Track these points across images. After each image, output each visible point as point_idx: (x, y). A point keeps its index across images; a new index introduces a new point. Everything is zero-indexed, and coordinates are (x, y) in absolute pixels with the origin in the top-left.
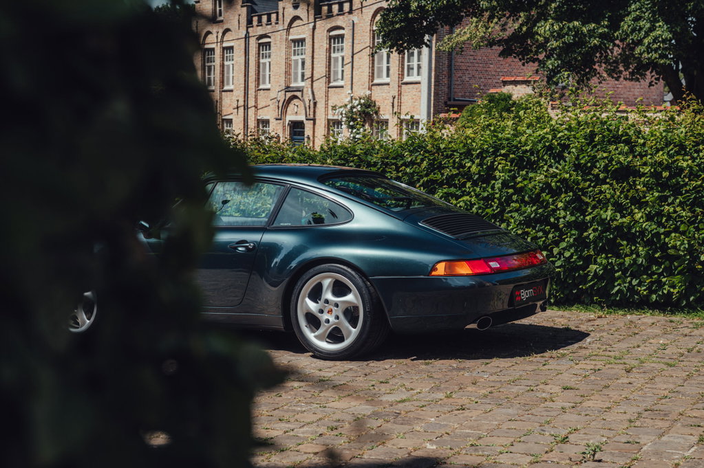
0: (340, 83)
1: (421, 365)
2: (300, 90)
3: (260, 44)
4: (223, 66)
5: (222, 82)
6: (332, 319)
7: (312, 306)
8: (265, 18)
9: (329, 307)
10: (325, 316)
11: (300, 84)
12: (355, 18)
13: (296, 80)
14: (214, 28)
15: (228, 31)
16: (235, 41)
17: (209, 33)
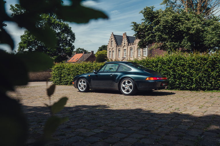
0: (132, 56)
1: (144, 96)
2: (125, 58)
3: (118, 50)
5: (112, 56)
6: (127, 88)
7: (124, 86)
8: (119, 46)
9: (127, 86)
10: (126, 87)
11: (125, 57)
12: (134, 45)
14: (111, 48)
15: (113, 48)
16: (114, 50)
17: (110, 48)
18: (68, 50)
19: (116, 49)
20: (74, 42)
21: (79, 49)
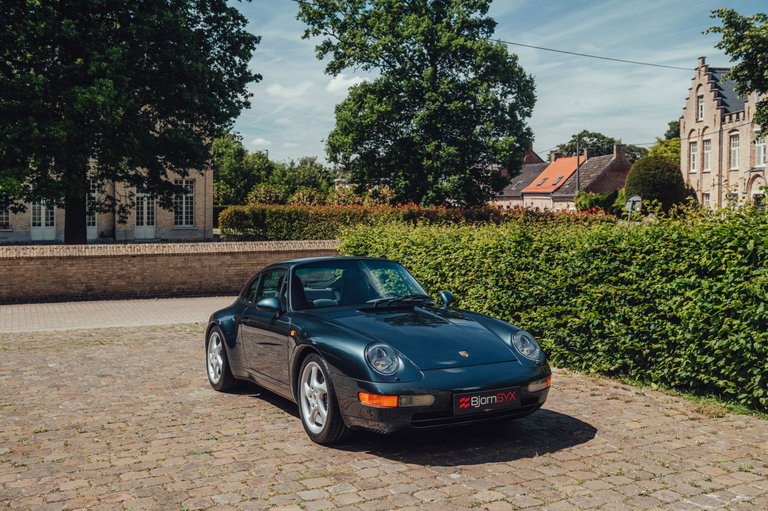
2: (762, 170)
3: (731, 137)
4: (703, 154)
5: (703, 166)
8: (734, 116)
11: (762, 165)
13: (759, 163)
14: (697, 127)
15: (707, 127)
16: (712, 135)
17: (693, 130)
18: (505, 150)
19: (721, 131)
20: (529, 115)
21: (585, 133)
